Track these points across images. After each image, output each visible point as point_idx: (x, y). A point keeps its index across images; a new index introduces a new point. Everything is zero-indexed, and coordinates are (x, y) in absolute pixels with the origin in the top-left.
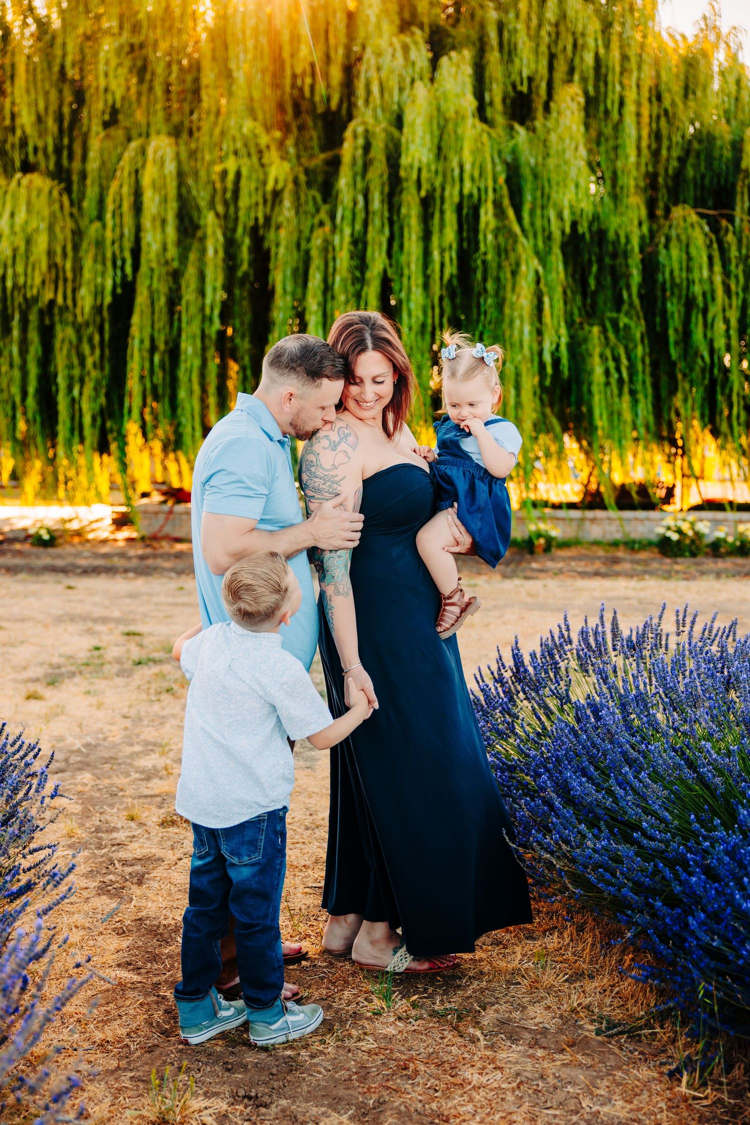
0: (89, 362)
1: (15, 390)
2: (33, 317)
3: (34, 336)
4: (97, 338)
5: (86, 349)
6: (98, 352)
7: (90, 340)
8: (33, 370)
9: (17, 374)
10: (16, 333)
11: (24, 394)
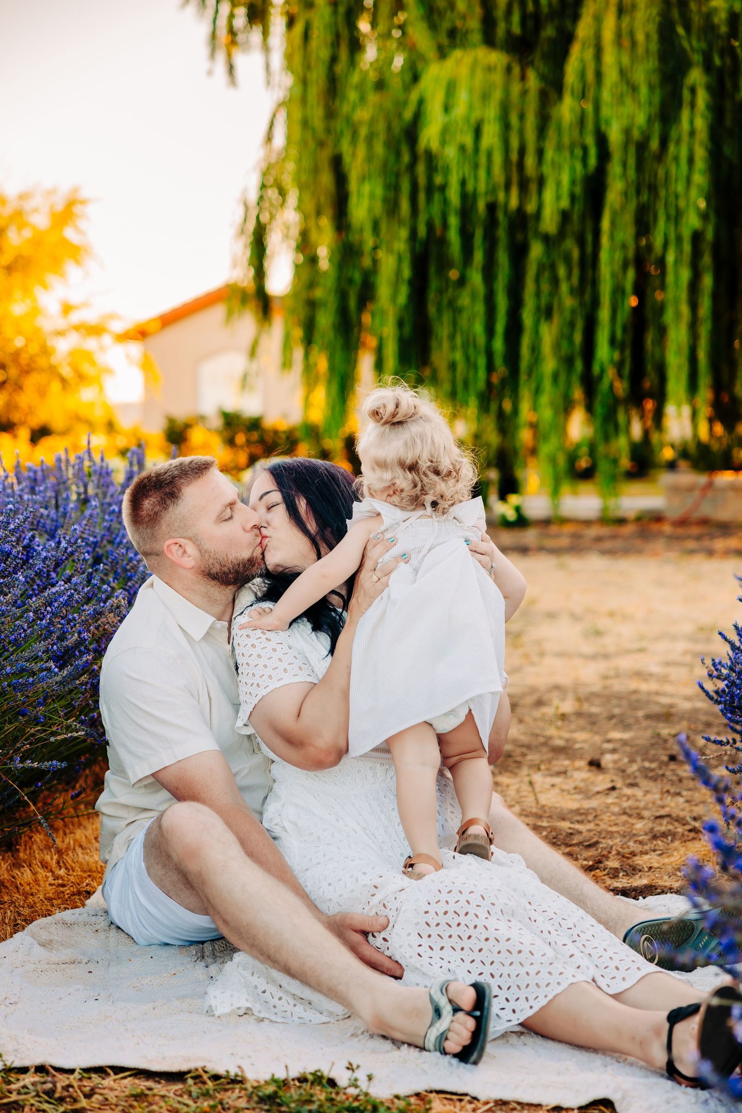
0: (564, 288)
1: (479, 328)
2: (502, 233)
3: (503, 258)
4: (576, 254)
5: (562, 271)
6: (576, 272)
7: (567, 259)
8: (502, 303)
9: (480, 308)
10: (479, 256)
11: (490, 331)
